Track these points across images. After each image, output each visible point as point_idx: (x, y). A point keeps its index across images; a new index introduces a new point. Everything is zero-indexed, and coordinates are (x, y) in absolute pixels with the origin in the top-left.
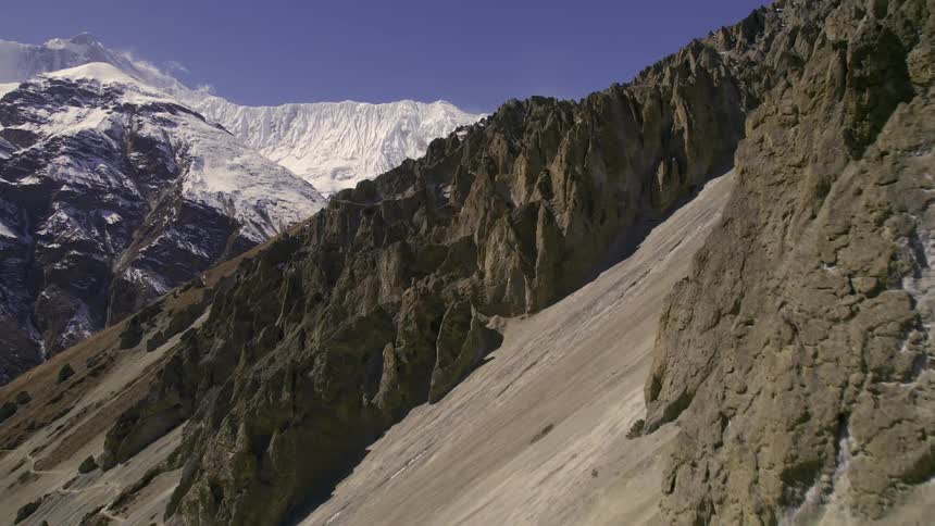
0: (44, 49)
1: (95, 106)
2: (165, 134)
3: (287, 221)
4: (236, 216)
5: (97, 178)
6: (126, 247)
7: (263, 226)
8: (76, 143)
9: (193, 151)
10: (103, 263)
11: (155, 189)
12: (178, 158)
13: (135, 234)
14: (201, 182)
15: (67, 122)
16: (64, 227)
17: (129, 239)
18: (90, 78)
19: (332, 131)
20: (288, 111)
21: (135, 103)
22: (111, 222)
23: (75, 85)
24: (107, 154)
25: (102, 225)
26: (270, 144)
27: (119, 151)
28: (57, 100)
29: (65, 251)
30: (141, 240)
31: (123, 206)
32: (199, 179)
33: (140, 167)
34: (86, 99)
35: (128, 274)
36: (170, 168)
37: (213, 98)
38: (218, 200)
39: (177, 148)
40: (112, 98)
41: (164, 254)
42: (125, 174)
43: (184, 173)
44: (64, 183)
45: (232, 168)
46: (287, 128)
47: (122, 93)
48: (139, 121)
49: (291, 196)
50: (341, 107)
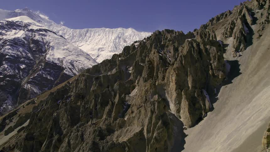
0: (15, 12)
1: (21, 30)
2: (43, 39)
3: (80, 67)
4: (63, 66)
5: (19, 53)
6: (27, 76)
7: (72, 69)
8: (13, 42)
9: (51, 44)
10: (18, 82)
11: (38, 57)
12: (46, 46)
13: (30, 72)
14: (53, 54)
15: (11, 35)
16: (6, 70)
17: (28, 73)
18: (20, 21)
19: (98, 37)
20: (85, 31)
21: (33, 29)
22: (22, 68)
23: (15, 23)
24: (23, 45)
25: (19, 69)
26: (80, 41)
27: (27, 44)
28: (9, 28)
29: (5, 78)
30: (32, 74)
31: (26, 62)
32: (52, 53)
33: (34, 49)
34: (18, 27)
35: (26, 86)
36: (43, 50)
37: (64, 27)
38: (58, 61)
39: (46, 43)
40: (26, 27)
41: (38, 79)
42: (29, 52)
43: (48, 51)
44: (7, 55)
45: (64, 50)
46: (85, 36)
47: (30, 26)
48: (34, 34)
49: (82, 59)
50: (101, 30)
